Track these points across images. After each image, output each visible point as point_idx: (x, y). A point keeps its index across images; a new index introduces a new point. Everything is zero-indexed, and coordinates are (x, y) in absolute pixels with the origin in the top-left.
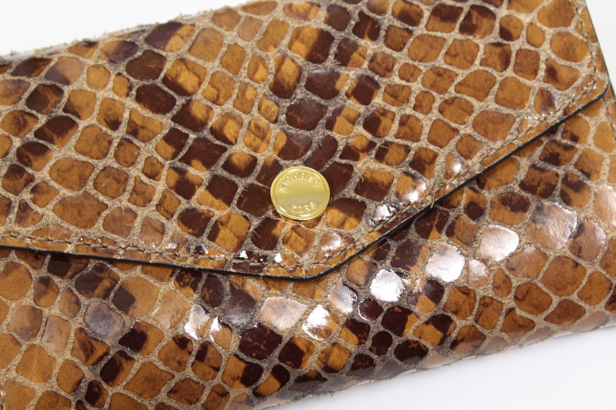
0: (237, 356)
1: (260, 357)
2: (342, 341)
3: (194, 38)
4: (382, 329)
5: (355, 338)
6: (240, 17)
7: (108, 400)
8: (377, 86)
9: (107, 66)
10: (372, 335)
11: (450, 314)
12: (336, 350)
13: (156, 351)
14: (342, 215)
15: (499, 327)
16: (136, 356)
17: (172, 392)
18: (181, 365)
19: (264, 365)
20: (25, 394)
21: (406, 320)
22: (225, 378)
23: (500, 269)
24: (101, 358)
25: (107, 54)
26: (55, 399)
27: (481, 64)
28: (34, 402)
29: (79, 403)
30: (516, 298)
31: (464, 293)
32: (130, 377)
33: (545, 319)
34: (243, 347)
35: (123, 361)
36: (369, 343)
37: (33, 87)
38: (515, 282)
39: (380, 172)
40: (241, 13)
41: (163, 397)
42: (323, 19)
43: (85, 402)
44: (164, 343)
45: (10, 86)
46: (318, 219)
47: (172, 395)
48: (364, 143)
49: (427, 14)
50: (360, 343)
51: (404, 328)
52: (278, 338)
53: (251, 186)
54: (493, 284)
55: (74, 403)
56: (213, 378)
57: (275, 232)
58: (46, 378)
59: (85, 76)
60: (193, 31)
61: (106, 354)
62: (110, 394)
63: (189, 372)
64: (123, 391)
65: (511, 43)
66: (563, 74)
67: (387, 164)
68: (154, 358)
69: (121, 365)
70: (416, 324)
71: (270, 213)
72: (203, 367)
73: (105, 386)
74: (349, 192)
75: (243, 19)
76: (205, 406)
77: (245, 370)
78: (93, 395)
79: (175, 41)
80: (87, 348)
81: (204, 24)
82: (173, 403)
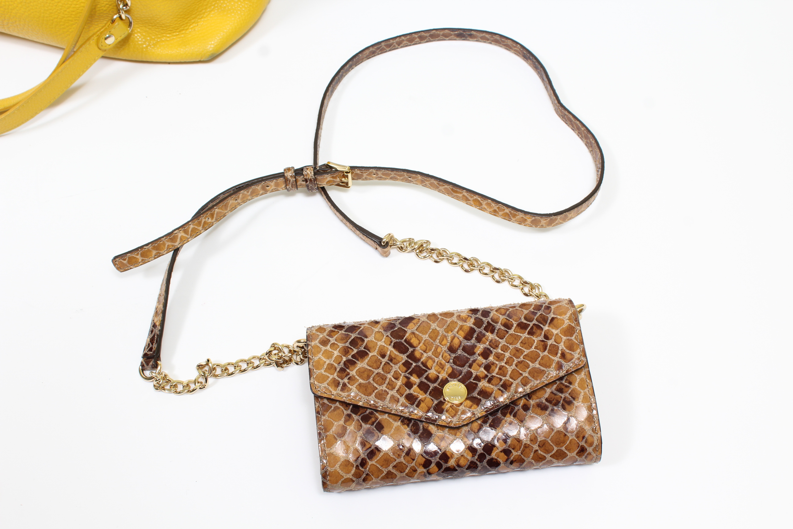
0: (422, 455)
1: (432, 457)
2: (465, 455)
3: (419, 325)
4: (482, 452)
5: (471, 454)
7: (369, 467)
8: (491, 352)
9: (383, 332)
10: (478, 454)
11: (511, 449)
12: (462, 459)
14: (471, 403)
15: (531, 457)
17: (394, 467)
18: (399, 456)
19: (433, 461)
20: (336, 459)
21: (493, 449)
22: (416, 464)
23: (534, 433)
24: (368, 449)
25: (383, 327)
26: (348, 463)
27: (535, 348)
28: (339, 463)
29: (357, 466)
30: (539, 446)
31: (517, 441)
32: (378, 458)
33: (550, 456)
34: (425, 452)
35: (377, 452)
36: (476, 457)
37: (352, 338)
38: (539, 439)
39: (489, 387)
40: (439, 316)
41: (390, 468)
42: (472, 323)
43: (359, 466)
45: (344, 336)
46: (461, 404)
47: (394, 468)
48: (484, 375)
49: (515, 325)
50: (473, 457)
51: (491, 453)
53: (436, 387)
54: (530, 439)
55: (355, 466)
56: (412, 463)
57: (443, 407)
59: (374, 335)
60: (419, 322)
61: (370, 447)
62: (370, 464)
63: (402, 460)
64: (375, 464)
65: (548, 341)
66: (568, 356)
67: (492, 385)
69: (375, 453)
70: (497, 452)
71: (442, 399)
72: (408, 458)
73: (368, 460)
74: (475, 394)
75: (440, 319)
76: (407, 475)
77: (425, 462)
78: (363, 464)
79: (411, 325)
80: (363, 444)
81: (424, 319)
82: (394, 471)
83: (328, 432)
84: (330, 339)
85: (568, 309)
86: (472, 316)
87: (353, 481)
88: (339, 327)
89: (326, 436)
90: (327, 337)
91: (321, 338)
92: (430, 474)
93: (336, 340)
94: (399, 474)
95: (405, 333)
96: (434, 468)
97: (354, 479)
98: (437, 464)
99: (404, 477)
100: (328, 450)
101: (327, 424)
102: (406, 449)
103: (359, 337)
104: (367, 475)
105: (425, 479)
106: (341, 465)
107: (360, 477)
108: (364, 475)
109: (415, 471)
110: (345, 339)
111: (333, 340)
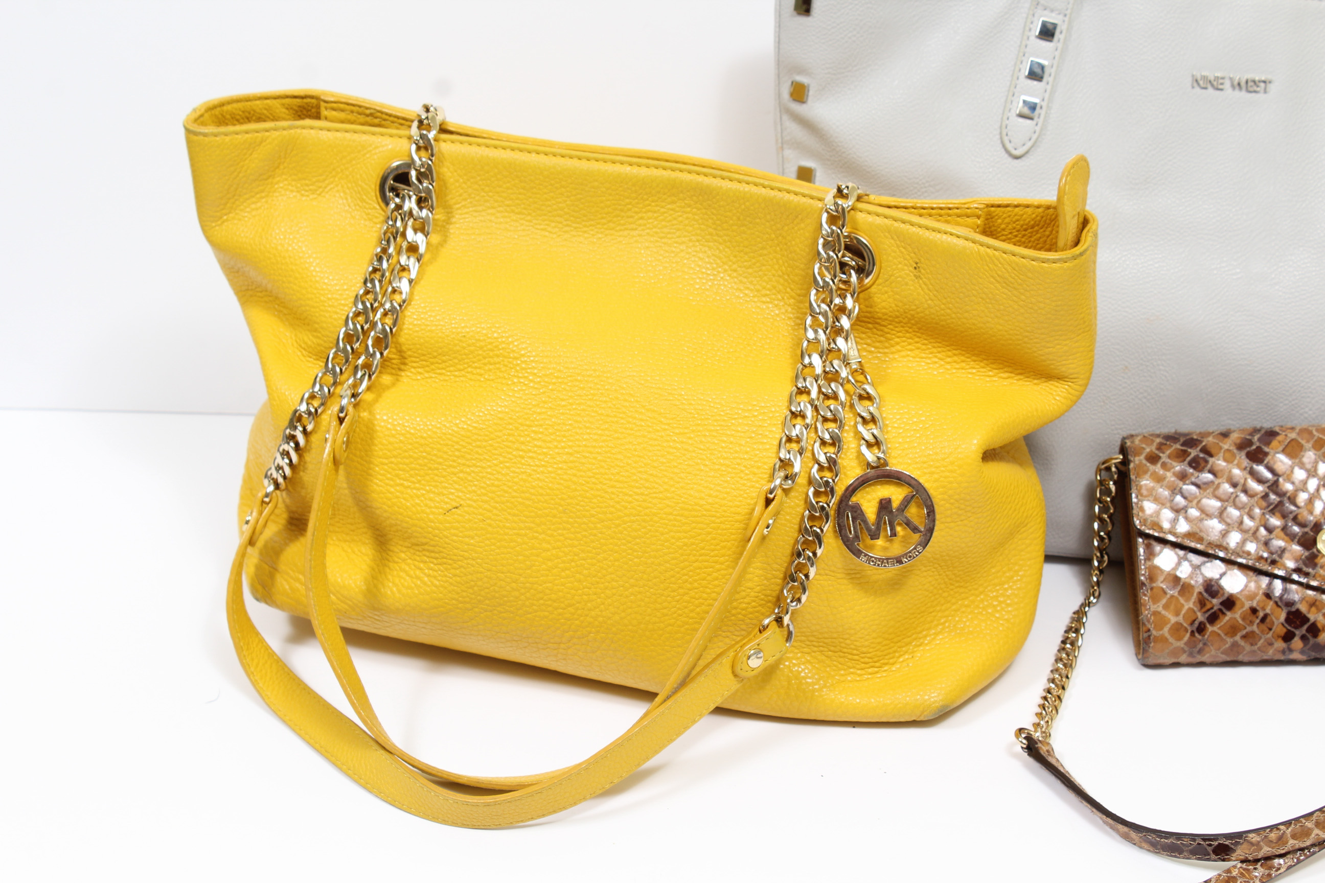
0: (1283, 624)
1: (1296, 628)
3: (1286, 443)
6: (1314, 436)
7: (1208, 634)
9: (1235, 451)
13: (1239, 612)
16: (1228, 613)
17: (1244, 637)
18: (1252, 623)
19: (1297, 633)
22: (1274, 636)
24: (1208, 610)
25: (1235, 444)
26: (1180, 627)
28: (1169, 626)
29: (1192, 633)
32: (1222, 623)
34: (1288, 620)
35: (1220, 614)
37: (1192, 455)
40: (1315, 433)
41: (1238, 638)
43: (1196, 632)
44: (1244, 609)
45: (1180, 452)
47: (1242, 638)
52: (1308, 620)
53: (1306, 533)
55: (1189, 631)
56: (1268, 633)
57: (1316, 561)
58: (1177, 614)
59: (1222, 454)
60: (1285, 439)
61: (1212, 608)
62: (1210, 630)
63: (1255, 628)
64: (1217, 631)
68: (1237, 616)
69: (1219, 616)
71: (1315, 550)
72: (1263, 626)
73: (1208, 626)
75: (1316, 438)
76: (1259, 649)
77: (1286, 633)
78: (1201, 629)
79: (1274, 443)
80: (1202, 603)
81: (1293, 435)
82: (1242, 643)
83: (1154, 582)
84: (1161, 455)
87: (1185, 652)
88: (1171, 438)
89: (1152, 589)
90: (1157, 452)
91: (1148, 453)
92: (1291, 650)
93: (1169, 457)
94: (1248, 648)
95: (1266, 454)
96: (1297, 643)
97: (1186, 648)
98: (1303, 638)
99: (1254, 651)
100: (1154, 608)
101: (1154, 572)
102: (1261, 614)
103: (1202, 455)
104: (1205, 644)
105: (1282, 658)
106: (1170, 629)
107: (1195, 647)
108: (1201, 645)
109: (1271, 644)
110: (1181, 456)
111: (1164, 457)
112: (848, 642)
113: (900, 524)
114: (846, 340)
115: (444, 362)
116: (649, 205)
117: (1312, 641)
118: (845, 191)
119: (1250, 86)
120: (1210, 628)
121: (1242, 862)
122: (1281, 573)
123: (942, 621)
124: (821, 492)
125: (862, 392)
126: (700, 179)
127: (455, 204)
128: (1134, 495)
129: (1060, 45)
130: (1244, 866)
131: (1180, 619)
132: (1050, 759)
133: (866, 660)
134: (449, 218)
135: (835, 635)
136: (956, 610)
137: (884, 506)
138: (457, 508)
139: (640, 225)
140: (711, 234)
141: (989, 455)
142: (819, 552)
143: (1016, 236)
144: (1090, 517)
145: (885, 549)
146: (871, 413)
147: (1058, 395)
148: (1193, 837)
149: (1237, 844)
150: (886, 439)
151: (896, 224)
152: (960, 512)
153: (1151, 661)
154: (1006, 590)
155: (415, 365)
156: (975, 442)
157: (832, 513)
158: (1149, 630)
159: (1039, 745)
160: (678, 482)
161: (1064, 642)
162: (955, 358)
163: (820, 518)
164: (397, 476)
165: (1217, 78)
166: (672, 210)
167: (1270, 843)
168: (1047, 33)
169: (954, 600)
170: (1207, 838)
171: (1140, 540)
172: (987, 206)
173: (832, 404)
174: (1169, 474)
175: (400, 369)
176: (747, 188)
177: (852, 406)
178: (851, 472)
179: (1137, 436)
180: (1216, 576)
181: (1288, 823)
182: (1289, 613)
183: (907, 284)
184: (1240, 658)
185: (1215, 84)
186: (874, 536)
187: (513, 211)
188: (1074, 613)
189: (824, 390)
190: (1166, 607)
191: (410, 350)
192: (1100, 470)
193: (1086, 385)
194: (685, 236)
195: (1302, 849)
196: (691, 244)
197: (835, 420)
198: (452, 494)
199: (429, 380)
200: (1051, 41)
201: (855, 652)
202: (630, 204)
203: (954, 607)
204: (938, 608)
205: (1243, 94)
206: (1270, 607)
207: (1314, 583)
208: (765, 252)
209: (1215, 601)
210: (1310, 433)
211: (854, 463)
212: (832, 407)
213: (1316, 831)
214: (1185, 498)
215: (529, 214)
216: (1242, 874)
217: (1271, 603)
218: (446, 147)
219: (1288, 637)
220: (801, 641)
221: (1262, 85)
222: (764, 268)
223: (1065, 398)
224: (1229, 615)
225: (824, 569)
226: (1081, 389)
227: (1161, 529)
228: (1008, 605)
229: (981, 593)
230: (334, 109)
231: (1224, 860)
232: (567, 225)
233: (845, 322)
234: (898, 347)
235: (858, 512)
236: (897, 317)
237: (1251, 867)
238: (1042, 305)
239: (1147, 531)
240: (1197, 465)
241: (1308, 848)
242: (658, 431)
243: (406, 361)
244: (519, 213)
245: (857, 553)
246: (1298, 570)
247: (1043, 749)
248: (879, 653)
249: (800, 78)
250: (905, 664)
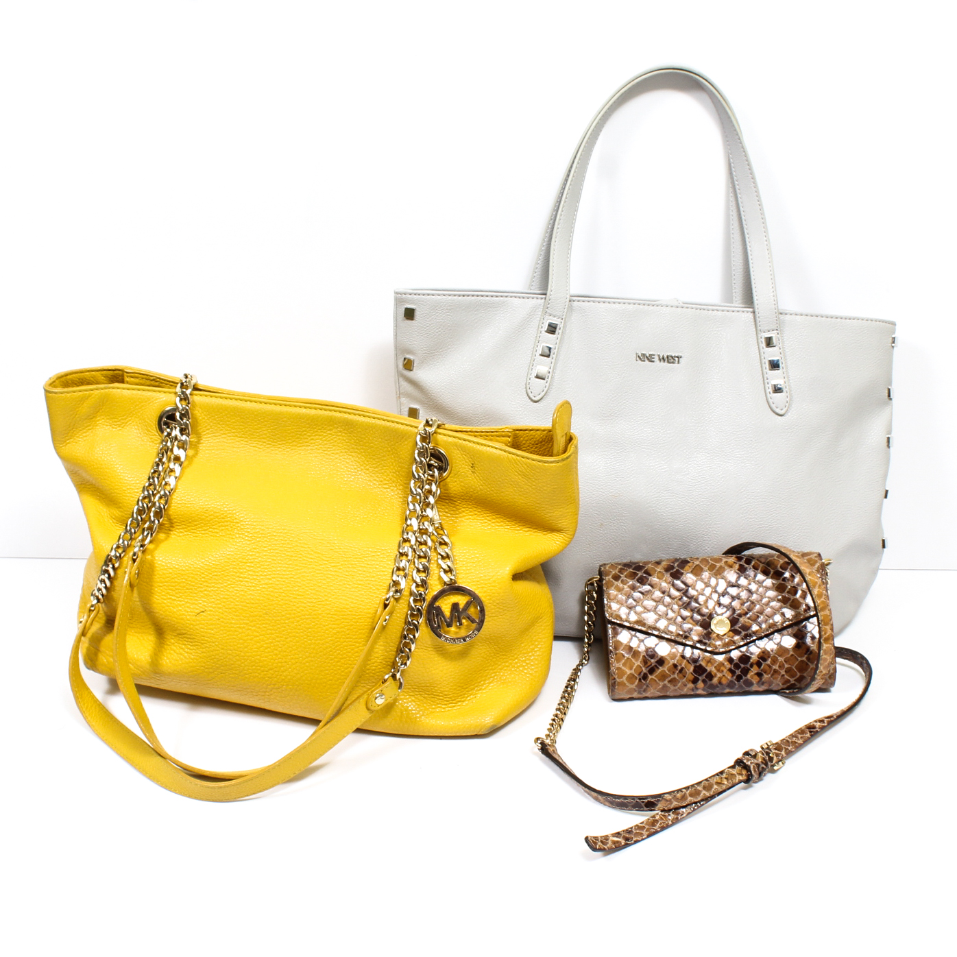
0: (692, 673)
1: (700, 675)
2: (726, 675)
3: (693, 567)
5: (731, 675)
6: (709, 563)
7: (649, 680)
9: (664, 572)
11: (763, 673)
12: (724, 678)
13: (667, 667)
14: (733, 634)
15: (778, 680)
16: (660, 668)
17: (669, 681)
18: (674, 673)
19: (700, 678)
20: (623, 673)
22: (687, 680)
24: (649, 666)
25: (664, 568)
26: (633, 676)
28: (626, 676)
29: (640, 680)
30: (785, 671)
32: (657, 674)
34: (694, 671)
35: (656, 668)
36: (735, 677)
37: (639, 575)
38: (786, 666)
39: (748, 623)
40: (710, 561)
41: (666, 682)
42: (737, 569)
43: (642, 679)
44: (669, 665)
45: (632, 574)
46: (725, 634)
48: (744, 612)
49: (772, 573)
50: (732, 677)
51: (747, 674)
52: (706, 670)
53: (705, 620)
55: (638, 679)
56: (683, 679)
57: (711, 636)
58: (631, 669)
60: (693, 565)
61: (651, 665)
63: (676, 676)
68: (666, 669)
70: (751, 674)
71: (709, 629)
72: (681, 675)
73: (649, 675)
74: (737, 627)
76: (679, 688)
77: (694, 679)
78: (645, 677)
79: (687, 568)
80: (645, 662)
81: (697, 563)
82: (669, 685)
83: (618, 650)
84: (621, 575)
85: (816, 562)
86: (738, 563)
87: (636, 691)
88: (627, 565)
89: (616, 654)
90: (619, 573)
91: (614, 574)
92: (697, 689)
93: (626, 577)
94: (672, 688)
95: (682, 574)
96: (700, 684)
97: (636, 689)
98: (704, 681)
99: (676, 690)
100: (617, 665)
101: (618, 645)
102: (679, 668)
103: (644, 575)
104: (647, 686)
105: (692, 693)
106: (627, 677)
107: (642, 688)
108: (645, 687)
109: (685, 685)
110: (633, 576)
111: (623, 577)
112: (436, 688)
113: (464, 618)
114: (432, 509)
115: (196, 525)
116: (317, 432)
117: (709, 682)
118: (431, 422)
119: (670, 359)
120: (650, 677)
121: (662, 811)
122: (690, 643)
123: (493, 675)
124: (418, 600)
125: (441, 541)
126: (346, 416)
127: (203, 432)
128: (605, 600)
129: (559, 336)
130: (663, 813)
131: (633, 671)
132: (554, 755)
133: (448, 699)
134: (199, 440)
135: (428, 685)
136: (500, 669)
137: (455, 606)
138: (203, 612)
139: (312, 444)
140: (353, 448)
141: (517, 577)
142: (417, 635)
143: (532, 448)
144: (583, 613)
145: (456, 633)
146: (446, 553)
147: (558, 541)
148: (633, 797)
149: (658, 801)
150: (455, 568)
151: (460, 441)
152: (501, 610)
153: (617, 697)
154: (531, 656)
155: (178, 527)
156: (508, 569)
157: (424, 612)
158: (615, 679)
159: (548, 747)
160: (333, 595)
161: (567, 687)
162: (498, 520)
163: (417, 615)
164: (168, 593)
165: (651, 355)
166: (330, 434)
167: (677, 800)
168: (552, 329)
169: (499, 663)
170: (641, 798)
171: (609, 626)
172: (514, 430)
173: (424, 548)
174: (625, 586)
175: (170, 530)
176: (374, 421)
177: (435, 549)
178: (435, 588)
179: (608, 564)
180: (653, 646)
181: (687, 788)
182: (695, 667)
183: (467, 477)
184: (668, 694)
185: (650, 358)
186: (449, 625)
187: (237, 436)
188: (574, 670)
189: (419, 540)
190: (624, 665)
191: (175, 518)
192: (588, 585)
193: (574, 535)
194: (338, 450)
195: (696, 803)
196: (341, 454)
197: (425, 557)
198: (200, 603)
199: (187, 536)
200: (554, 334)
201: (441, 694)
202: (305, 431)
203: (500, 667)
204: (490, 668)
205: (666, 364)
206: (684, 663)
207: (709, 649)
208: (385, 458)
209: (652, 661)
210: (707, 561)
211: (437, 582)
212: (424, 550)
213: (704, 792)
214: (635, 600)
215: (246, 438)
216: (662, 818)
217: (685, 661)
218: (197, 398)
219: (695, 681)
220: (409, 689)
221: (677, 359)
222: (384, 468)
223: (561, 542)
224: (661, 669)
225: (420, 645)
226: (571, 537)
227: (621, 619)
228: (532, 665)
229: (516, 659)
230: (132, 377)
231: (651, 810)
232: (269, 444)
233: (431, 500)
234: (464, 514)
235: (439, 611)
236: (463, 496)
237: (667, 814)
238: (545, 488)
239: (613, 620)
240: (642, 581)
241: (699, 802)
242: (321, 565)
243: (174, 525)
244: (239, 437)
245: (439, 636)
246: (700, 642)
247: (551, 749)
248: (456, 695)
249: (408, 356)
250: (470, 701)
